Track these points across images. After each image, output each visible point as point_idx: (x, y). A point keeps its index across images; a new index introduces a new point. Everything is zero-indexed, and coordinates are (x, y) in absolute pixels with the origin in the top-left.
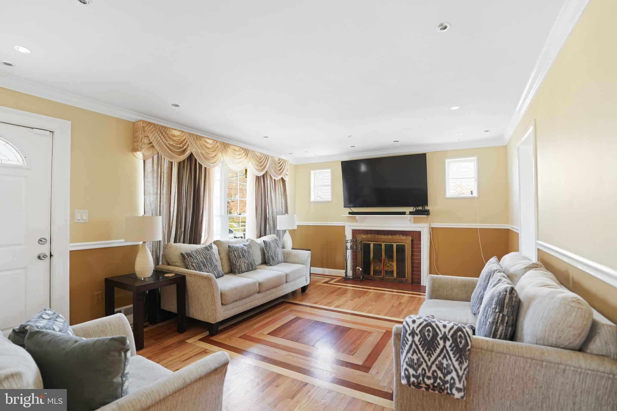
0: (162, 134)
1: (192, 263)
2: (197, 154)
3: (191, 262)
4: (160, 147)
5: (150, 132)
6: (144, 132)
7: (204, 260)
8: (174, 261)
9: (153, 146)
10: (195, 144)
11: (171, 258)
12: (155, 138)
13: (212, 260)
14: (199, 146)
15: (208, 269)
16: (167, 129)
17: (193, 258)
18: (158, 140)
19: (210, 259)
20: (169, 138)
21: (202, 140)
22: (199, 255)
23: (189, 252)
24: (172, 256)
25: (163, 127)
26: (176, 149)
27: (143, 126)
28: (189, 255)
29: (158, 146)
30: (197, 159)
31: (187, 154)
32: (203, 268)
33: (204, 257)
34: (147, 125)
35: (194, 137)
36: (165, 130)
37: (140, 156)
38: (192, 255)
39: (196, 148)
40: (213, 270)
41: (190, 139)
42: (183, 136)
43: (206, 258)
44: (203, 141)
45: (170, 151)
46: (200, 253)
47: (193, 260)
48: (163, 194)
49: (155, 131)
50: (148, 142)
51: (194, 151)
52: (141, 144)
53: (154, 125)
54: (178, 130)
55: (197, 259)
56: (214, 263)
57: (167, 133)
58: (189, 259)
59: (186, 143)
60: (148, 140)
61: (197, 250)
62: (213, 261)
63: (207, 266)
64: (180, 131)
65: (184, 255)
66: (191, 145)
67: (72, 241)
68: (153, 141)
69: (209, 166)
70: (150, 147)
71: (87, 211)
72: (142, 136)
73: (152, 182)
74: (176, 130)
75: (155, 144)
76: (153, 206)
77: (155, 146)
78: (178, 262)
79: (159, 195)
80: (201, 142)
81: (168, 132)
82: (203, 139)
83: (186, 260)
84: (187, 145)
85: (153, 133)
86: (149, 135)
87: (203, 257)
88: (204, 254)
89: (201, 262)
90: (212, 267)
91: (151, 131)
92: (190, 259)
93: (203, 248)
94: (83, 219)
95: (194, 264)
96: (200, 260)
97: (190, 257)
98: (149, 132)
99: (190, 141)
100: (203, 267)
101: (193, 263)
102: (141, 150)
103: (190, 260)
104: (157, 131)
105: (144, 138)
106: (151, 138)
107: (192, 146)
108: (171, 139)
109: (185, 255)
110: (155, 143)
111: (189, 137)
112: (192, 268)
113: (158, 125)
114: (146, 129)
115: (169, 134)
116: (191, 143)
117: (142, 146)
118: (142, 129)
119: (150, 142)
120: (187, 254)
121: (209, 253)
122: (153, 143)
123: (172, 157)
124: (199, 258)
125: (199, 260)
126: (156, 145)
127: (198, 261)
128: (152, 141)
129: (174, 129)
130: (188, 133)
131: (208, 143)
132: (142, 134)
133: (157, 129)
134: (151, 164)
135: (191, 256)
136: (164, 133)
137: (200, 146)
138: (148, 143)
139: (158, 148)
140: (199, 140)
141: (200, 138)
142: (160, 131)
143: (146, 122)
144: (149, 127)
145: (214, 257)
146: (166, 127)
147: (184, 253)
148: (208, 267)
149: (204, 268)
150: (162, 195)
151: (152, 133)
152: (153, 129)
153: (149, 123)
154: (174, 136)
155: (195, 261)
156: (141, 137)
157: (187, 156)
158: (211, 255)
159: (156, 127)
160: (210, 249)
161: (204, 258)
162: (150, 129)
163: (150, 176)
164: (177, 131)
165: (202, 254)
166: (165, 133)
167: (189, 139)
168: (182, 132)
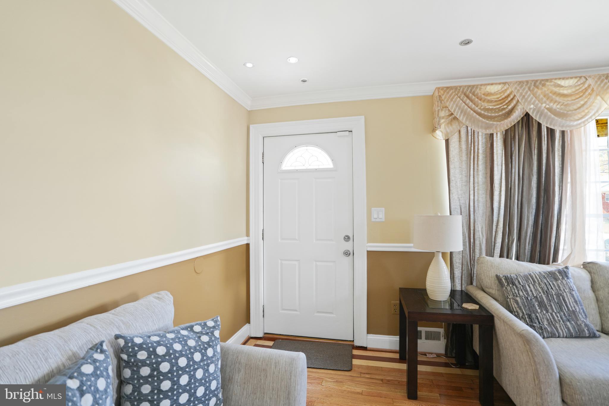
0: (468, 97)
1: (514, 296)
2: (538, 112)
3: (512, 293)
4: (466, 116)
5: (450, 100)
6: (441, 103)
7: (543, 296)
8: (487, 285)
9: (455, 118)
10: (532, 96)
11: (482, 280)
12: (457, 106)
13: (564, 300)
14: (541, 96)
15: (552, 314)
16: (477, 88)
17: (516, 287)
18: (462, 107)
19: (559, 297)
20: (481, 100)
21: (548, 85)
22: (531, 285)
23: (512, 275)
24: (483, 277)
25: (469, 86)
26: (495, 112)
27: (439, 95)
28: (510, 281)
29: (463, 116)
30: (541, 122)
31: (517, 116)
32: (539, 311)
33: (542, 289)
34: (444, 92)
35: (528, 85)
36: (473, 90)
37: (440, 137)
38: (517, 283)
39: (535, 101)
40: (564, 318)
41: (521, 91)
42: (506, 90)
43: (547, 293)
44: (550, 87)
45: (481, 118)
46: (534, 281)
47: (516, 291)
48: (478, 183)
49: (456, 96)
50: (447, 114)
51: (531, 109)
52: (438, 119)
53: (456, 88)
54: (496, 84)
55: (526, 291)
56: (567, 307)
57: (476, 92)
58: (509, 288)
59: (512, 99)
60: (447, 111)
61: (530, 275)
62: (565, 302)
63: (549, 308)
64: (500, 84)
65: (501, 280)
66: (523, 100)
67: (369, 241)
68: (454, 111)
69: (570, 126)
70: (451, 121)
71: (384, 208)
72: (439, 108)
73: (460, 167)
74: (492, 84)
75: (457, 114)
76: (462, 201)
77: (458, 117)
78: (493, 289)
79: (472, 185)
80: (545, 89)
81: (478, 91)
82: (551, 82)
83: (504, 288)
84: (514, 102)
85: (454, 100)
86: (447, 104)
87: (540, 289)
88: (543, 285)
89: (536, 297)
90: (562, 314)
91: (451, 98)
92: (511, 287)
93: (545, 273)
94: (380, 217)
95: (518, 299)
96: (533, 294)
97: (511, 286)
98: (447, 100)
99: (521, 94)
100: (537, 308)
101: (517, 296)
102: (439, 127)
103: (511, 290)
104: (459, 95)
105: (442, 110)
106: (452, 108)
107: (526, 100)
108: (484, 101)
109: (504, 280)
110: (458, 112)
111: (518, 88)
112: (515, 304)
113: (460, 87)
114: (443, 97)
115: (479, 94)
116: (524, 96)
117: (439, 121)
118: (438, 99)
119: (451, 113)
120: (506, 278)
121: (558, 285)
122: (455, 114)
123: (488, 127)
124: (531, 291)
125: (530, 293)
126: (460, 116)
127: (528, 294)
128: (452, 111)
129: (489, 84)
130: (517, 82)
131: (562, 87)
132: (438, 106)
133: (459, 92)
134: (458, 143)
135: (513, 284)
136: (471, 95)
137: (545, 96)
138: (448, 116)
139: (463, 119)
140: (540, 86)
141: (543, 82)
142: (465, 94)
143: (442, 88)
144: (448, 93)
145: (568, 295)
146: (473, 86)
147: (501, 276)
148: (550, 311)
149: (542, 311)
150: (476, 185)
151: (452, 100)
152: (454, 94)
153: (448, 88)
154: (489, 94)
155: (521, 293)
156: (437, 110)
157: (517, 119)
158: (562, 289)
159: (458, 90)
160: (561, 278)
161: (543, 292)
162: (448, 95)
163: (456, 160)
164: (494, 85)
165: (539, 284)
166: (473, 94)
167: (518, 90)
168: (505, 83)
